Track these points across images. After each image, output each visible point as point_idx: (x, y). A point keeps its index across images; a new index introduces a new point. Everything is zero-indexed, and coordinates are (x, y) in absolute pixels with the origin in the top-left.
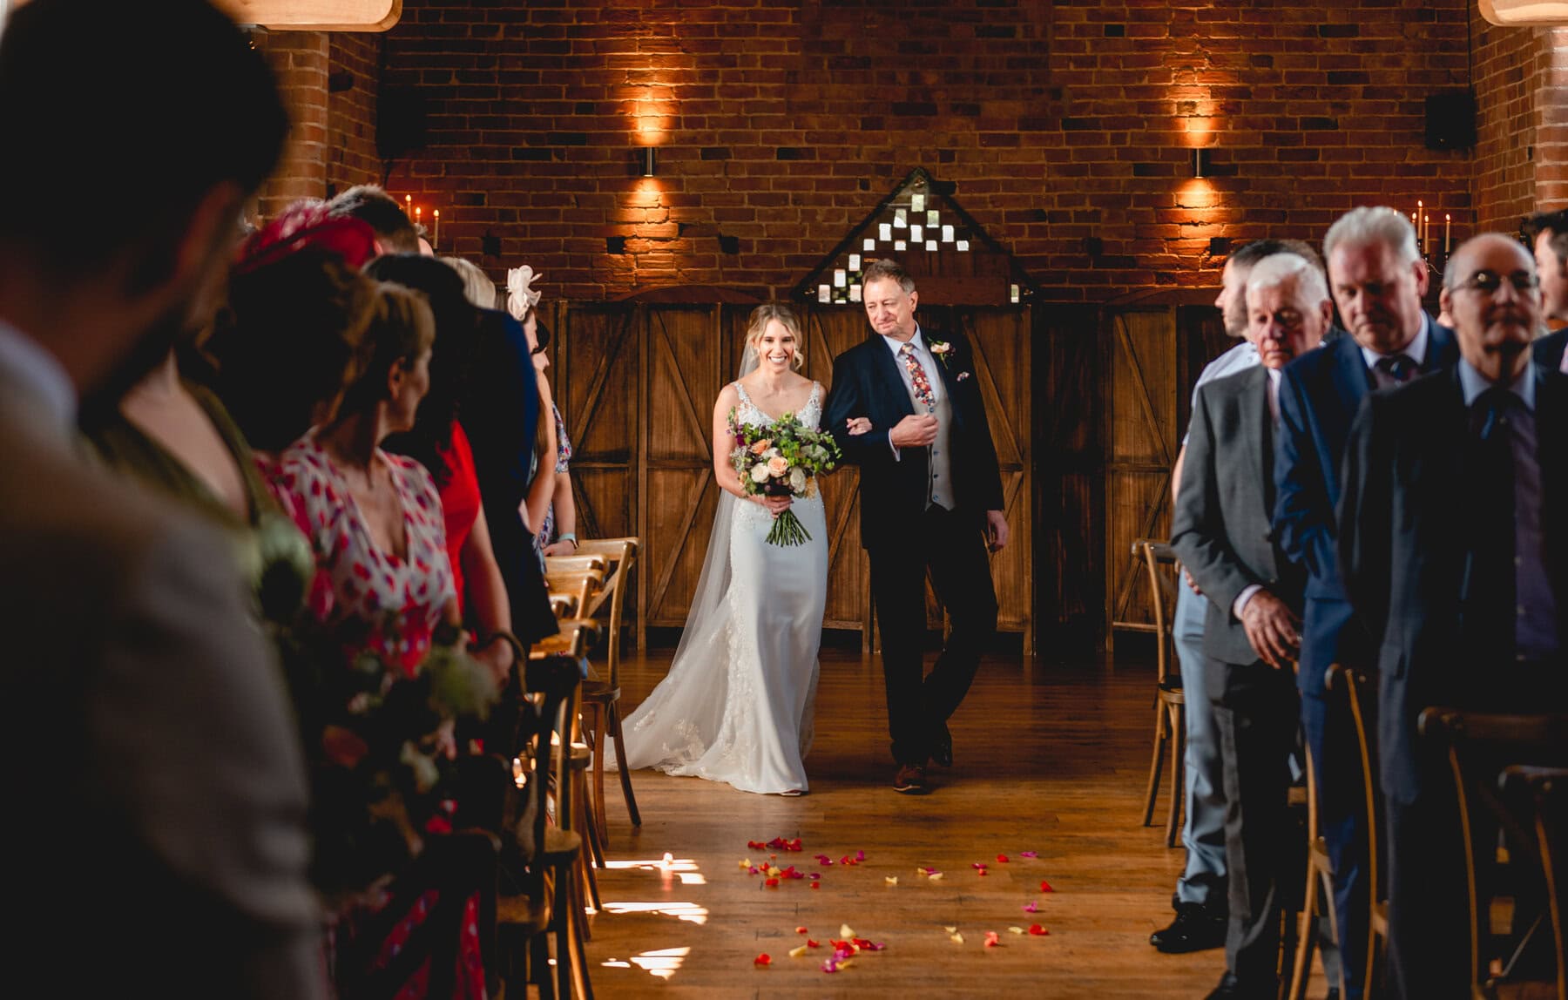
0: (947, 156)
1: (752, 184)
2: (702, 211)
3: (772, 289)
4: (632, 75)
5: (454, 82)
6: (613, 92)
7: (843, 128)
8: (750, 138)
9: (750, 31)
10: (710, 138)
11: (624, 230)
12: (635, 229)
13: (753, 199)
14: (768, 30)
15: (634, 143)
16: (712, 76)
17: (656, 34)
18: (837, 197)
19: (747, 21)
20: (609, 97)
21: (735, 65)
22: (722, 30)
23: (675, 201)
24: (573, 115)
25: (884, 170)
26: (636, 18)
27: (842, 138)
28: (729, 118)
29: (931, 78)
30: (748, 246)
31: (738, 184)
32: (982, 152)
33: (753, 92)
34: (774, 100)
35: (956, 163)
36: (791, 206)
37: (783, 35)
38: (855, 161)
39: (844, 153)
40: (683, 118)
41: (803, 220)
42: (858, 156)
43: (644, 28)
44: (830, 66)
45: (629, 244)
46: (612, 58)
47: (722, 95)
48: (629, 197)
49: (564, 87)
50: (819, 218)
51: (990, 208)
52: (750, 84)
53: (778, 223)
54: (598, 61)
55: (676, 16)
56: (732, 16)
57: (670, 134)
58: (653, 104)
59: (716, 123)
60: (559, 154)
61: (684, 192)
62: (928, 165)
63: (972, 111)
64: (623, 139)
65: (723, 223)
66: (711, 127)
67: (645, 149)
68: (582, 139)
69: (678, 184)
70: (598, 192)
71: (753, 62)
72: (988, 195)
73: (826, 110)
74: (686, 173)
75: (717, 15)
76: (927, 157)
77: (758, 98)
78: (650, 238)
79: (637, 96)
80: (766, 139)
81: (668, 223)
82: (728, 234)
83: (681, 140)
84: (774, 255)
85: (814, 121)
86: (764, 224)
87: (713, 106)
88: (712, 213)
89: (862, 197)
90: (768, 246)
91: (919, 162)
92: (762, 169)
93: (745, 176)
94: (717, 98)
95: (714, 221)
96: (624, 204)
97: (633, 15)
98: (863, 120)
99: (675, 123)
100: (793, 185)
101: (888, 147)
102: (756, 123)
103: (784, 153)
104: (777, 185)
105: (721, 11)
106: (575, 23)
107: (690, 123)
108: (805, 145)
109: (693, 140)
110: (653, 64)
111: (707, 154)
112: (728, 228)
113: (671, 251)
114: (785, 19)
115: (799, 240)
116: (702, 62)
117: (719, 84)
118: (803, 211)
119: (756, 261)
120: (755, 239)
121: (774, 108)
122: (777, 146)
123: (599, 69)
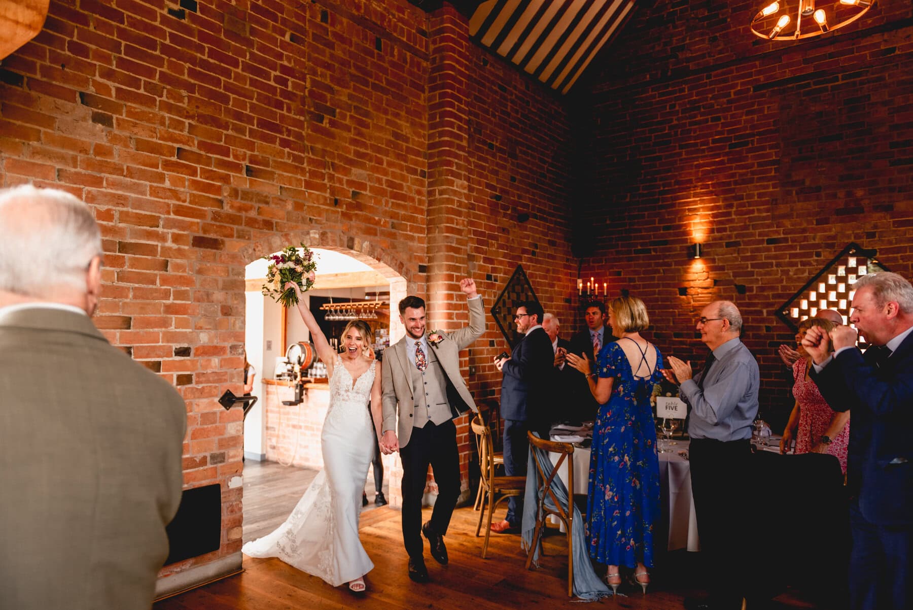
0: (871, 235)
1: (753, 258)
2: (726, 273)
3: (765, 311)
4: (690, 210)
5: (608, 222)
6: (681, 219)
7: (805, 225)
8: (752, 235)
9: (751, 181)
10: (730, 237)
11: (686, 284)
12: (692, 284)
13: (753, 266)
14: (760, 179)
15: (691, 242)
16: (731, 206)
17: (701, 189)
18: (801, 262)
19: (749, 176)
20: (679, 221)
21: (743, 199)
22: (736, 183)
23: (712, 269)
24: (662, 232)
25: (829, 246)
26: (692, 183)
27: (804, 231)
28: (740, 226)
29: (860, 193)
30: (751, 289)
31: (746, 259)
32: (895, 231)
33: (753, 212)
34: (765, 214)
35: (877, 238)
36: (775, 268)
37: (769, 181)
38: (812, 242)
39: (806, 239)
40: (717, 227)
41: (782, 275)
42: (814, 239)
43: (696, 186)
44: (797, 193)
45: (689, 290)
46: (680, 203)
47: (736, 214)
48: (688, 268)
49: (657, 220)
50: (791, 273)
51: (901, 262)
52: (751, 208)
53: (768, 277)
54: (673, 205)
55: (711, 179)
56: (741, 175)
57: (709, 236)
58: (701, 223)
59: (733, 229)
60: (655, 250)
61: (716, 264)
62: (859, 241)
63: (888, 209)
64: (686, 241)
65: (738, 278)
66: (730, 231)
67: (695, 245)
68: (666, 242)
69: (713, 260)
70: (673, 267)
71: (751, 196)
72: (899, 255)
73: (795, 216)
74: (717, 255)
75: (733, 175)
76: (857, 236)
77: (756, 214)
78: (699, 288)
79: (691, 220)
80: (760, 235)
81: (709, 280)
82: (740, 284)
83: (714, 239)
84: (766, 293)
85: (788, 224)
86: (759, 278)
87: (732, 221)
88: (731, 274)
89: (817, 261)
90: (762, 289)
91: (852, 239)
92: (758, 250)
93: (749, 254)
94: (733, 217)
95: (732, 278)
96: (686, 272)
97: (690, 181)
98: (817, 220)
99: (711, 231)
100: (776, 257)
101: (833, 233)
102: (754, 227)
103: (770, 241)
104: (767, 258)
105: (736, 173)
106: (662, 189)
107: (719, 230)
108: (782, 236)
109: (721, 238)
110: (700, 204)
111: (728, 245)
112: (740, 281)
113: (710, 293)
114: (771, 173)
115: (779, 285)
116: (725, 200)
117: (734, 209)
118: (781, 271)
119: (756, 297)
120: (755, 286)
121: (764, 218)
122: (766, 238)
123: (674, 209)
